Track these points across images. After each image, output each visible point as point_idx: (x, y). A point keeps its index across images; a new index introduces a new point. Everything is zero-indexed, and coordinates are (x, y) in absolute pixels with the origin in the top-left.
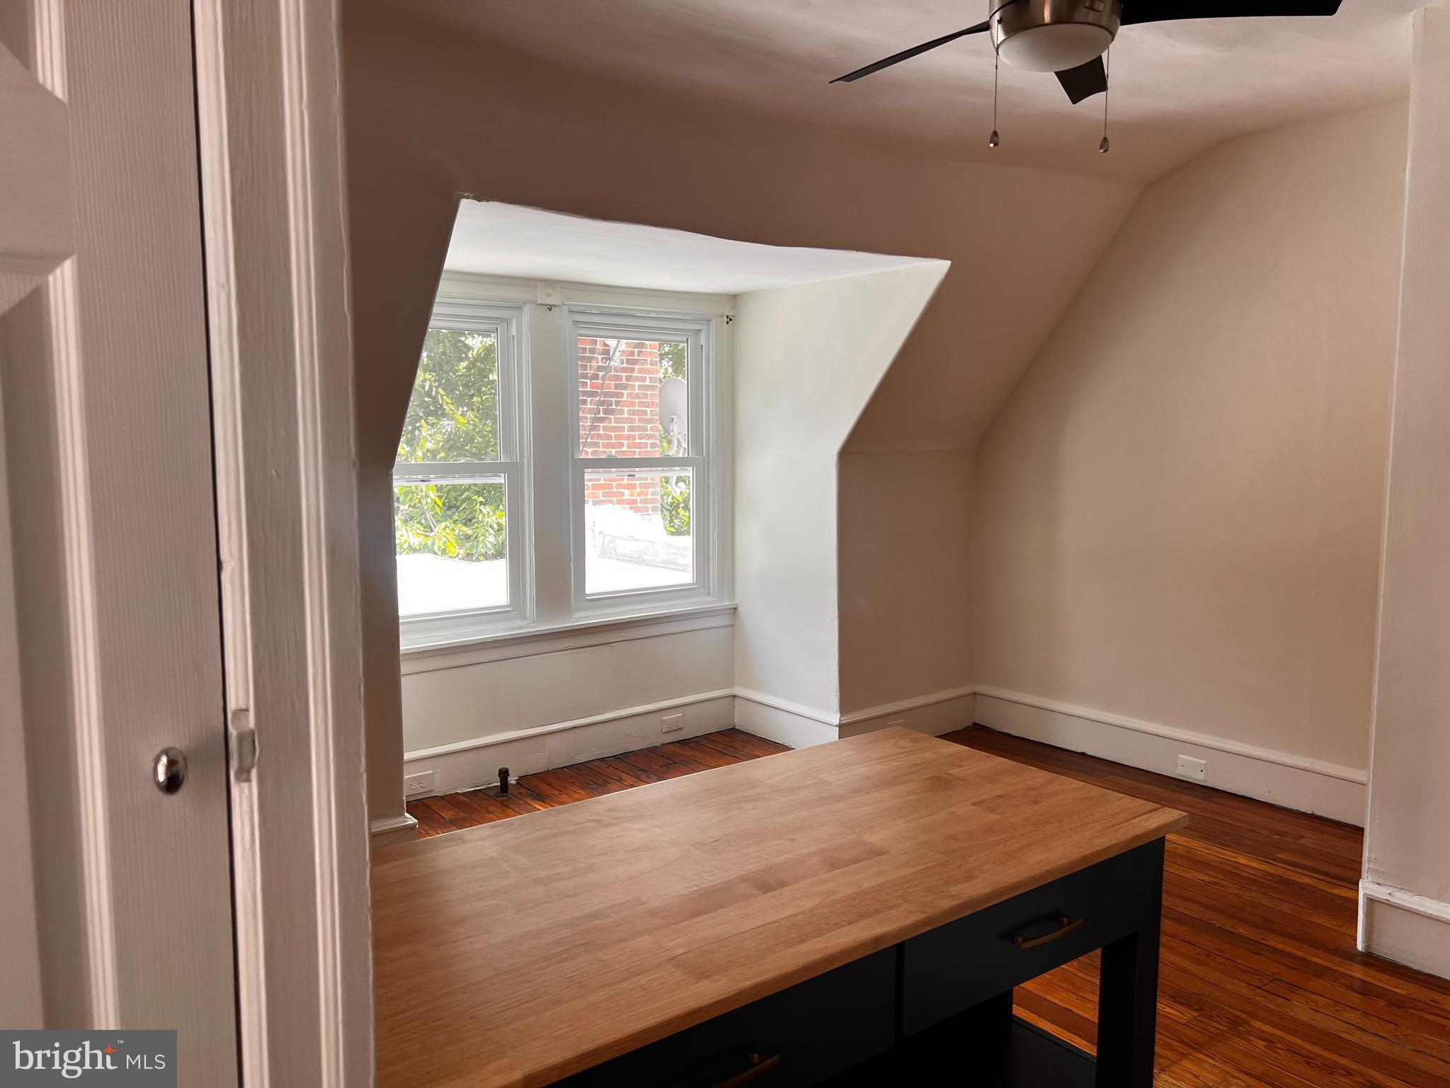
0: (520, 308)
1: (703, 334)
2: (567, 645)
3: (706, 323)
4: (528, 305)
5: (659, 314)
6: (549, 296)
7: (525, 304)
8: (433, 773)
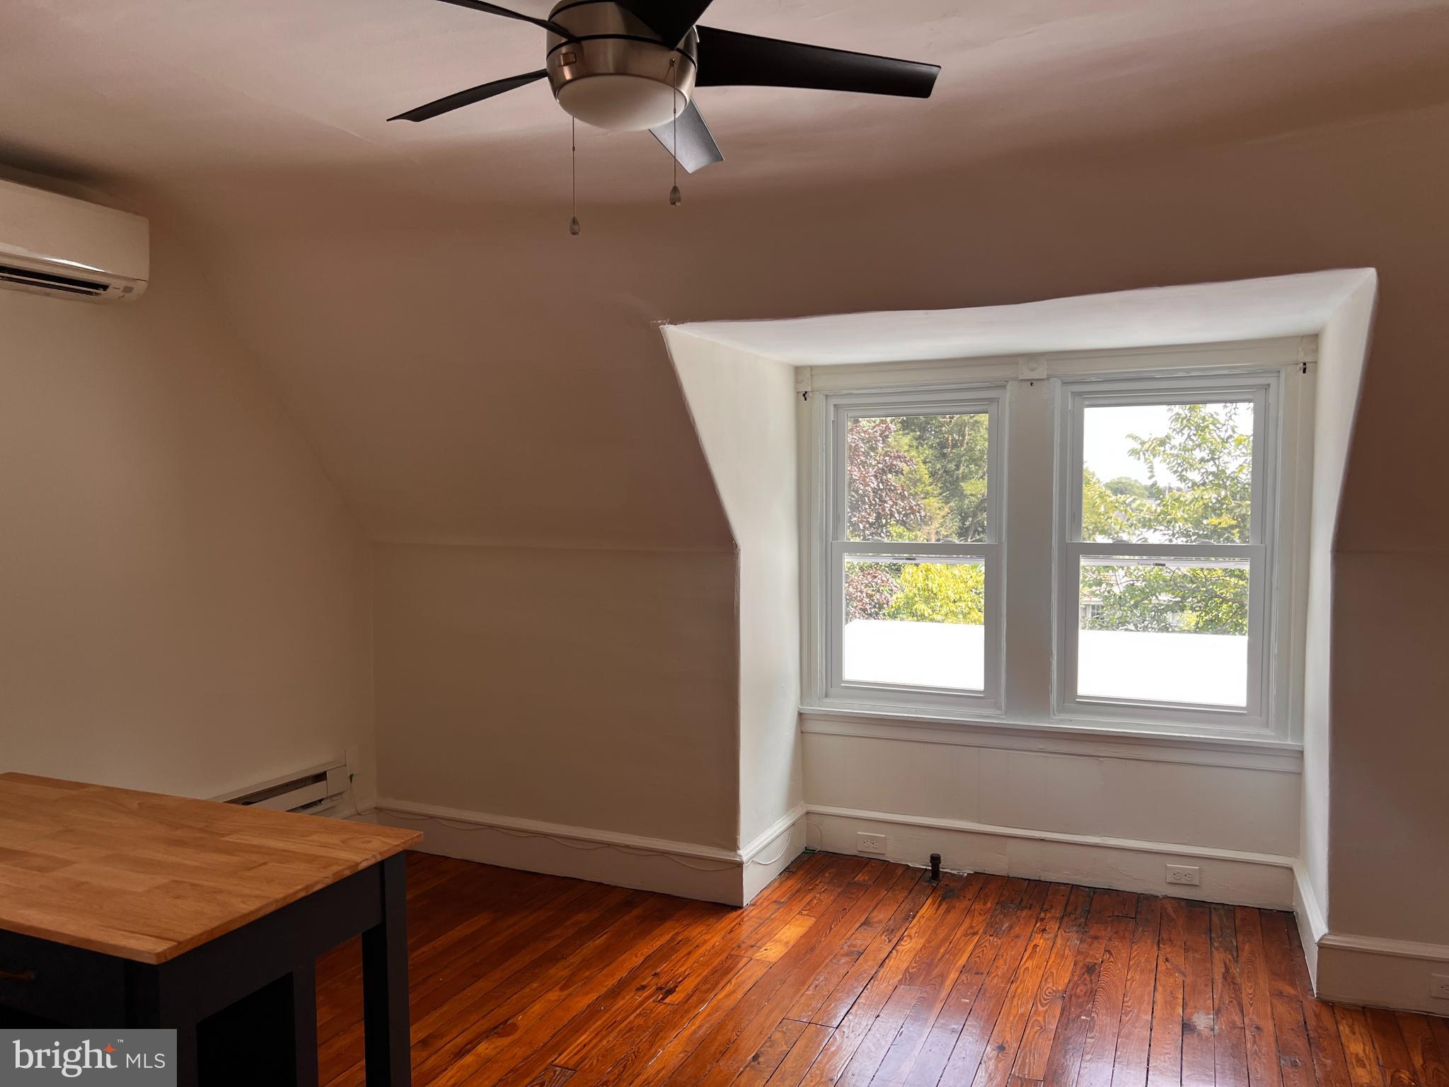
0: (1004, 387)
1: (1272, 390)
2: (1040, 747)
3: (1276, 375)
4: (1010, 382)
5: (1188, 373)
6: (1033, 370)
7: (1007, 382)
8: (885, 838)
